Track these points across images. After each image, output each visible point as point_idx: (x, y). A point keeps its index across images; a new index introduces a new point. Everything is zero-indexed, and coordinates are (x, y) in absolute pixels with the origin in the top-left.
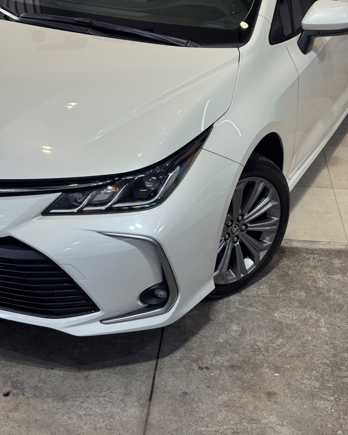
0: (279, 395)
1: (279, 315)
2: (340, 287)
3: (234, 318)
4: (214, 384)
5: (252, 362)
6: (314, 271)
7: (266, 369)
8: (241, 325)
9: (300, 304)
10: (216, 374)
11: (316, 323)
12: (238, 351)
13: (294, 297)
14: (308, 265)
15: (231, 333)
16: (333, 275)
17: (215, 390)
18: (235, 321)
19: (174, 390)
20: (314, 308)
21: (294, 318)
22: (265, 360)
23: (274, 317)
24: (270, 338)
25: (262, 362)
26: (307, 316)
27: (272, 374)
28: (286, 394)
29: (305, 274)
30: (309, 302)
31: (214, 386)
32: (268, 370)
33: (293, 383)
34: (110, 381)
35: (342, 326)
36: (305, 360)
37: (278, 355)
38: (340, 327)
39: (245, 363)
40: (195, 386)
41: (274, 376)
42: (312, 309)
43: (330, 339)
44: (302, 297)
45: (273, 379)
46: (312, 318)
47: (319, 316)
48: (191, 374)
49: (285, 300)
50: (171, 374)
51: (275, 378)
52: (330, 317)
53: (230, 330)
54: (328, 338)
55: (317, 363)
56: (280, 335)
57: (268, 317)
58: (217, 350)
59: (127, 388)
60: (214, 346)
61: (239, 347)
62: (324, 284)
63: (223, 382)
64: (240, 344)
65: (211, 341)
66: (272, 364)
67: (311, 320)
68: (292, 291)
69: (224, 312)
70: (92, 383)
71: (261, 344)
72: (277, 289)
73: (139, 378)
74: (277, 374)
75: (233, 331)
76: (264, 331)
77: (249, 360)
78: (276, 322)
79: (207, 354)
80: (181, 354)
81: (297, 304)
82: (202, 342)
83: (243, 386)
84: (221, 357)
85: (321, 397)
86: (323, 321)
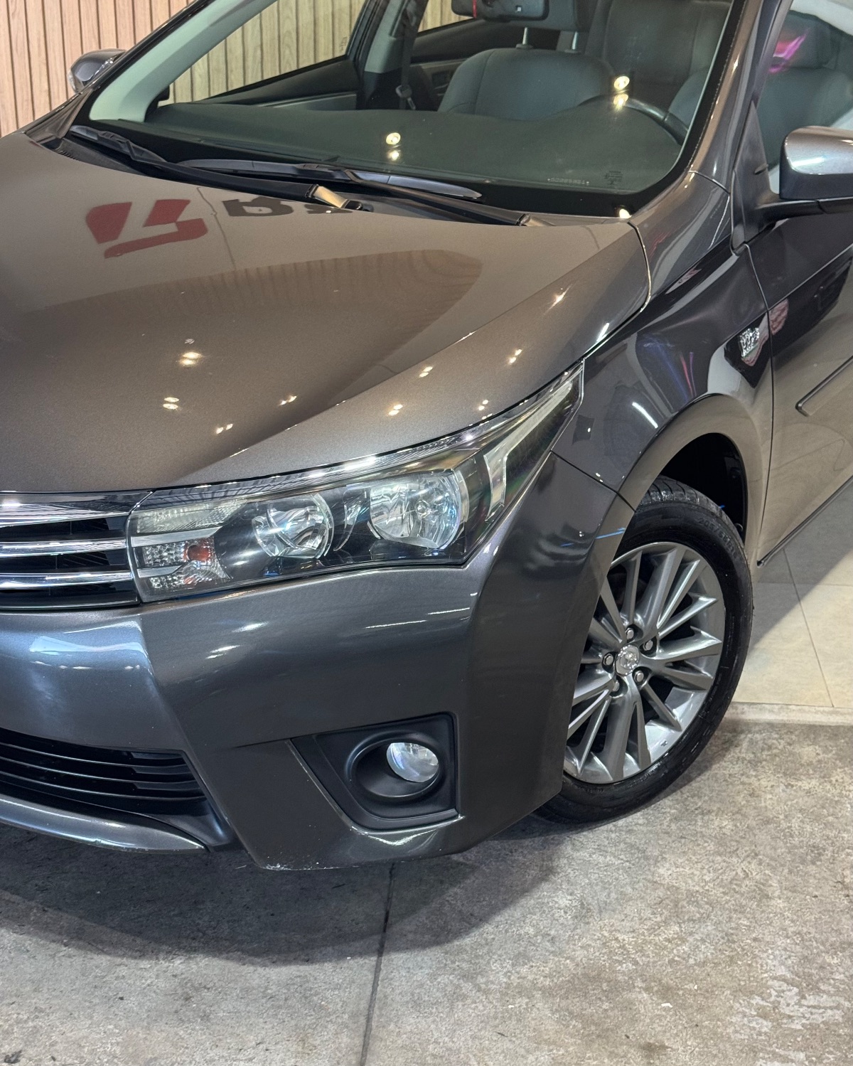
0: (673, 1050)
1: (670, 872)
2: (815, 806)
3: (559, 880)
4: (515, 1029)
5: (606, 977)
6: (752, 770)
7: (640, 992)
8: (578, 895)
9: (721, 845)
10: (519, 1007)
11: (760, 889)
12: (573, 953)
13: (704, 829)
14: (738, 758)
15: (554, 914)
16: (797, 780)
17: (517, 1042)
18: (563, 887)
19: (420, 1044)
20: (753, 854)
21: (708, 879)
22: (637, 972)
23: (657, 875)
24: (649, 923)
25: (631, 978)
26: (737, 874)
27: (654, 1005)
28: (689, 1047)
29: (729, 778)
30: (742, 840)
31: (515, 1033)
32: (645, 995)
33: (706, 1023)
34: (262, 1025)
35: (822, 895)
36: (733, 971)
37: (669, 961)
38: (816, 896)
39: (590, 981)
40: (470, 1033)
41: (659, 1007)
42: (748, 856)
43: (792, 925)
44: (723, 830)
45: (659, 1015)
46: (750, 876)
47: (767, 872)
48: (460, 1006)
49: (685, 838)
50: (412, 1007)
51: (664, 1013)
52: (793, 874)
53: (551, 907)
54: (787, 922)
55: (762, 979)
56: (674, 917)
57: (644, 877)
58: (519, 953)
59: (303, 1040)
60: (515, 942)
61: (575, 945)
62: (777, 800)
63: (538, 1024)
64: (577, 937)
65: (507, 931)
66: (655, 981)
67: (748, 882)
68: (700, 816)
69: (537, 866)
70: (219, 1031)
71: (629, 938)
72: (664, 813)
73: (333, 1017)
74: (668, 1004)
75: (559, 908)
76: (633, 908)
77: (599, 975)
78: (662, 887)
79: (496, 961)
80: (434, 963)
81: (712, 846)
82: (485, 935)
83: (587, 1033)
84: (532, 966)
85: (774, 1053)
86: (775, 885)
